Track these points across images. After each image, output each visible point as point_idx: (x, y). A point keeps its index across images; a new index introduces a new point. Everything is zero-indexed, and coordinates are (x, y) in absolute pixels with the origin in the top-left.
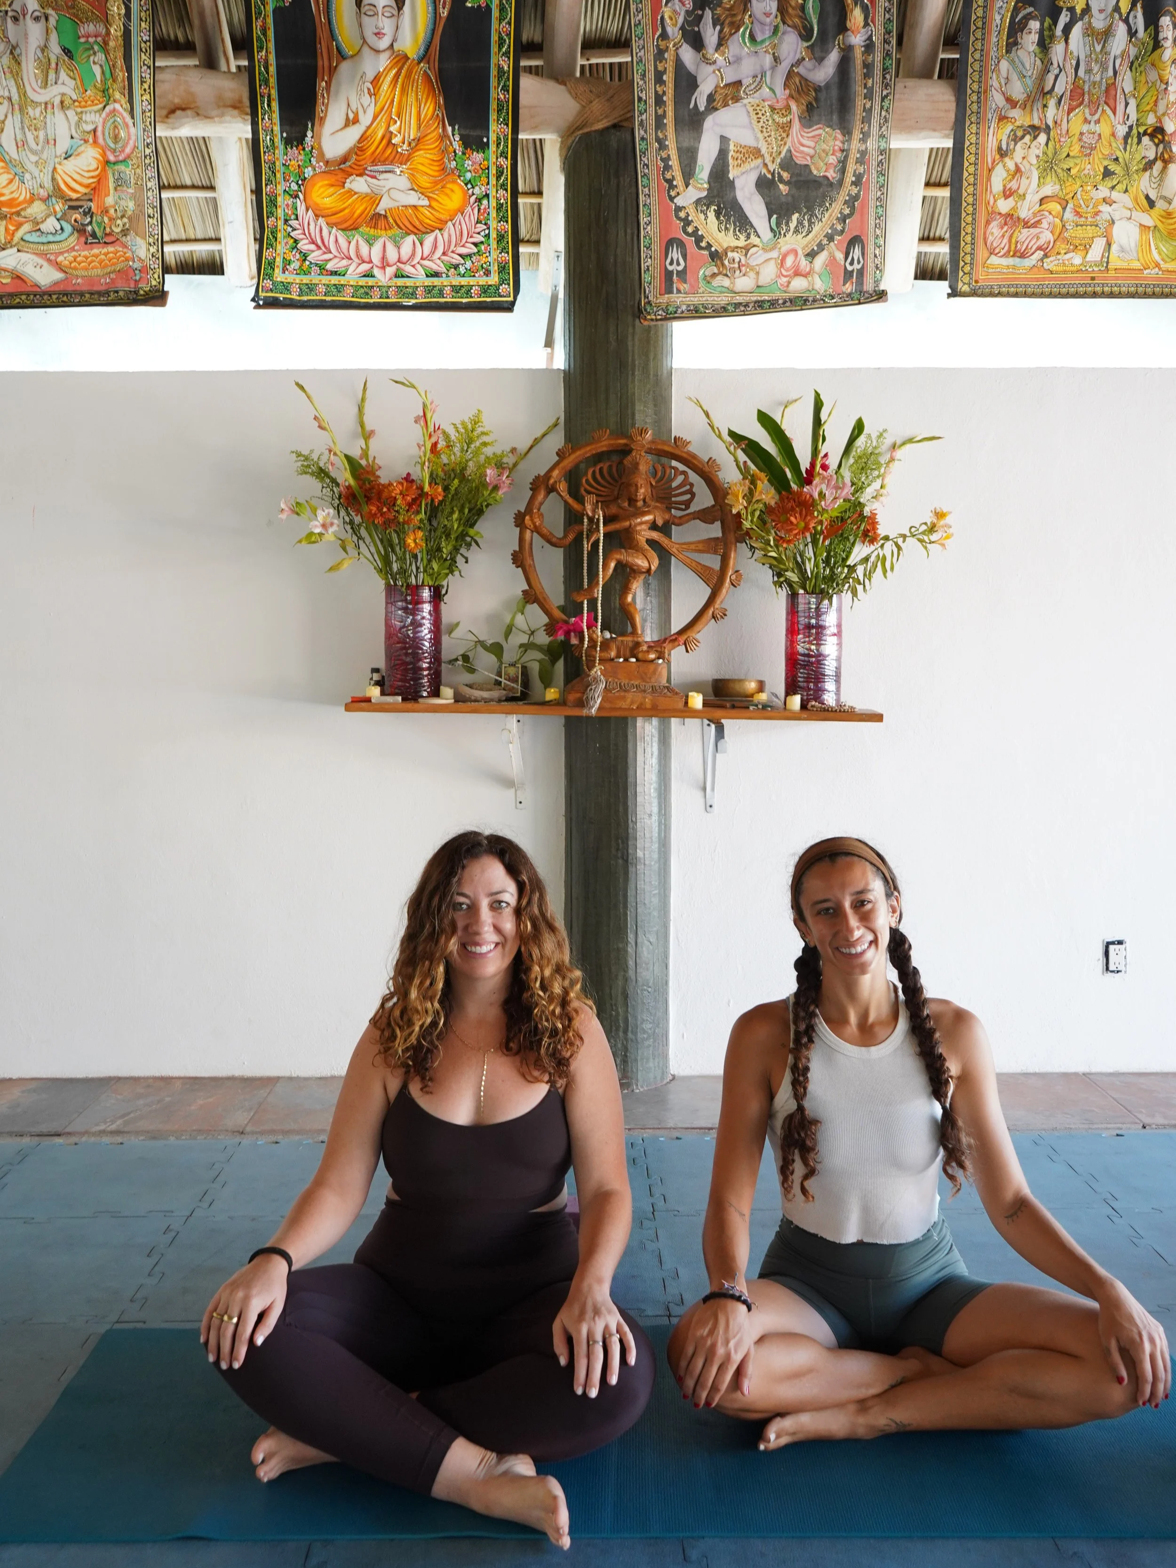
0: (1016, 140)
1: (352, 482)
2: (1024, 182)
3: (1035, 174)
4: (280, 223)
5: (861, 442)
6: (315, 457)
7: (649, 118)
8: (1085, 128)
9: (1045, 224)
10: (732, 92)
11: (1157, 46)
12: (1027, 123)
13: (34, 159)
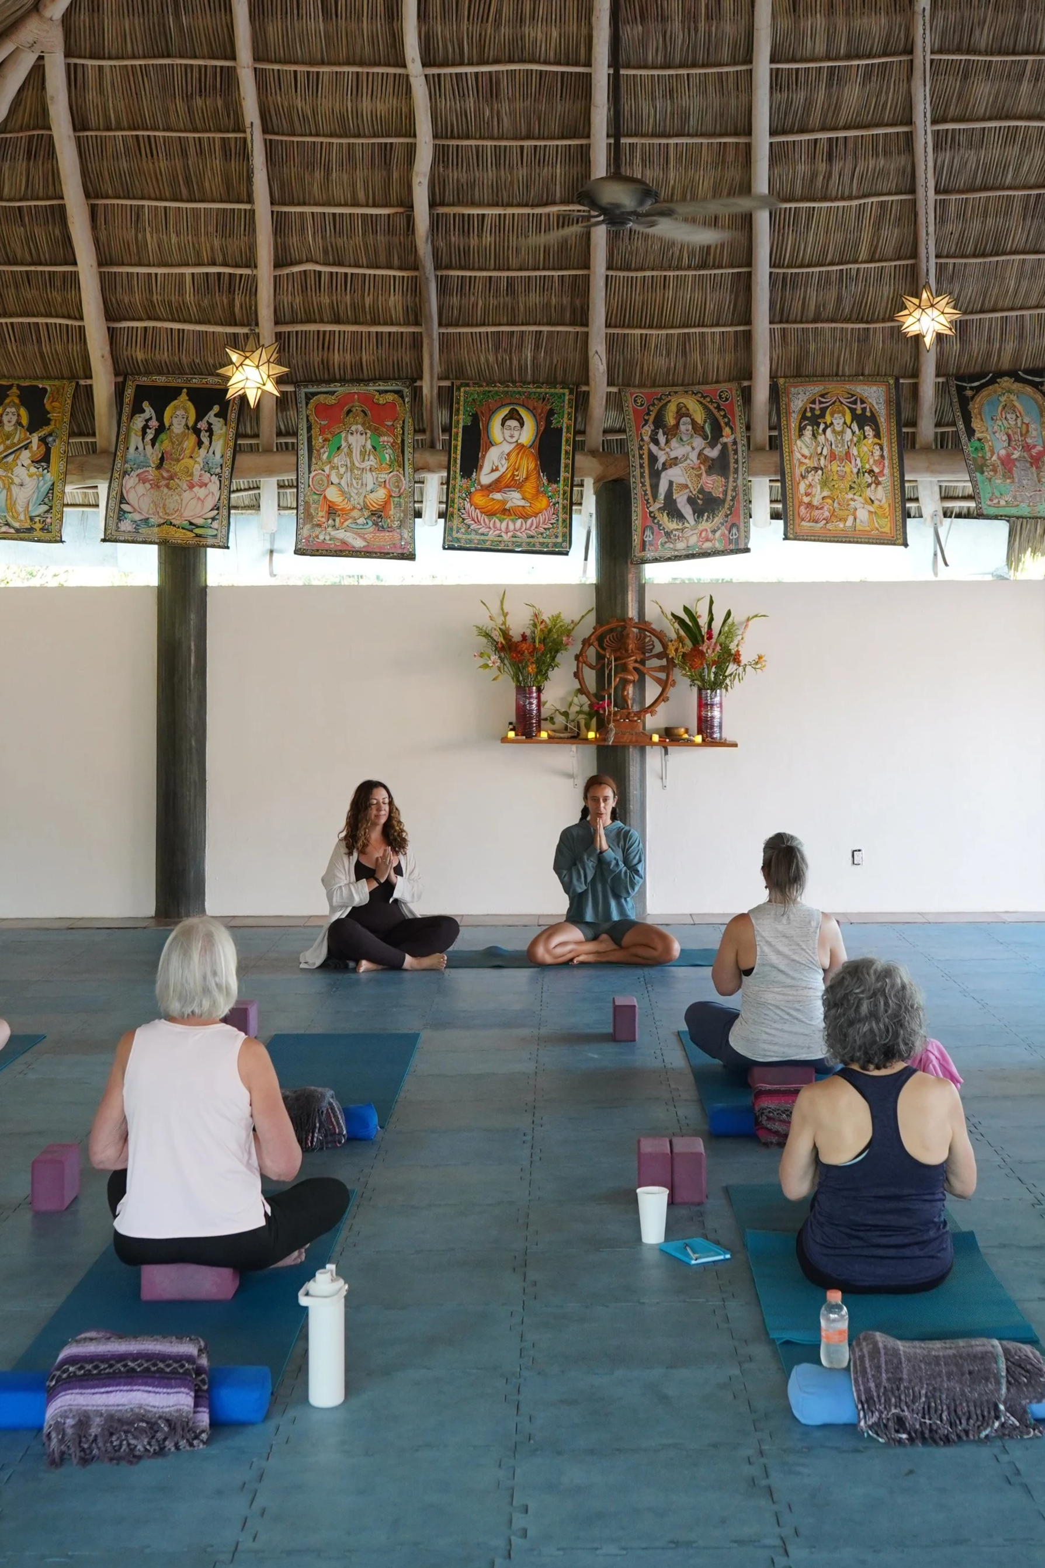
0: (809, 472)
1: (504, 642)
2: (814, 490)
3: (819, 487)
4: (456, 511)
5: (730, 620)
6: (484, 628)
7: (637, 473)
8: (839, 469)
9: (825, 509)
10: (674, 462)
11: (865, 437)
12: (812, 466)
13: (356, 491)
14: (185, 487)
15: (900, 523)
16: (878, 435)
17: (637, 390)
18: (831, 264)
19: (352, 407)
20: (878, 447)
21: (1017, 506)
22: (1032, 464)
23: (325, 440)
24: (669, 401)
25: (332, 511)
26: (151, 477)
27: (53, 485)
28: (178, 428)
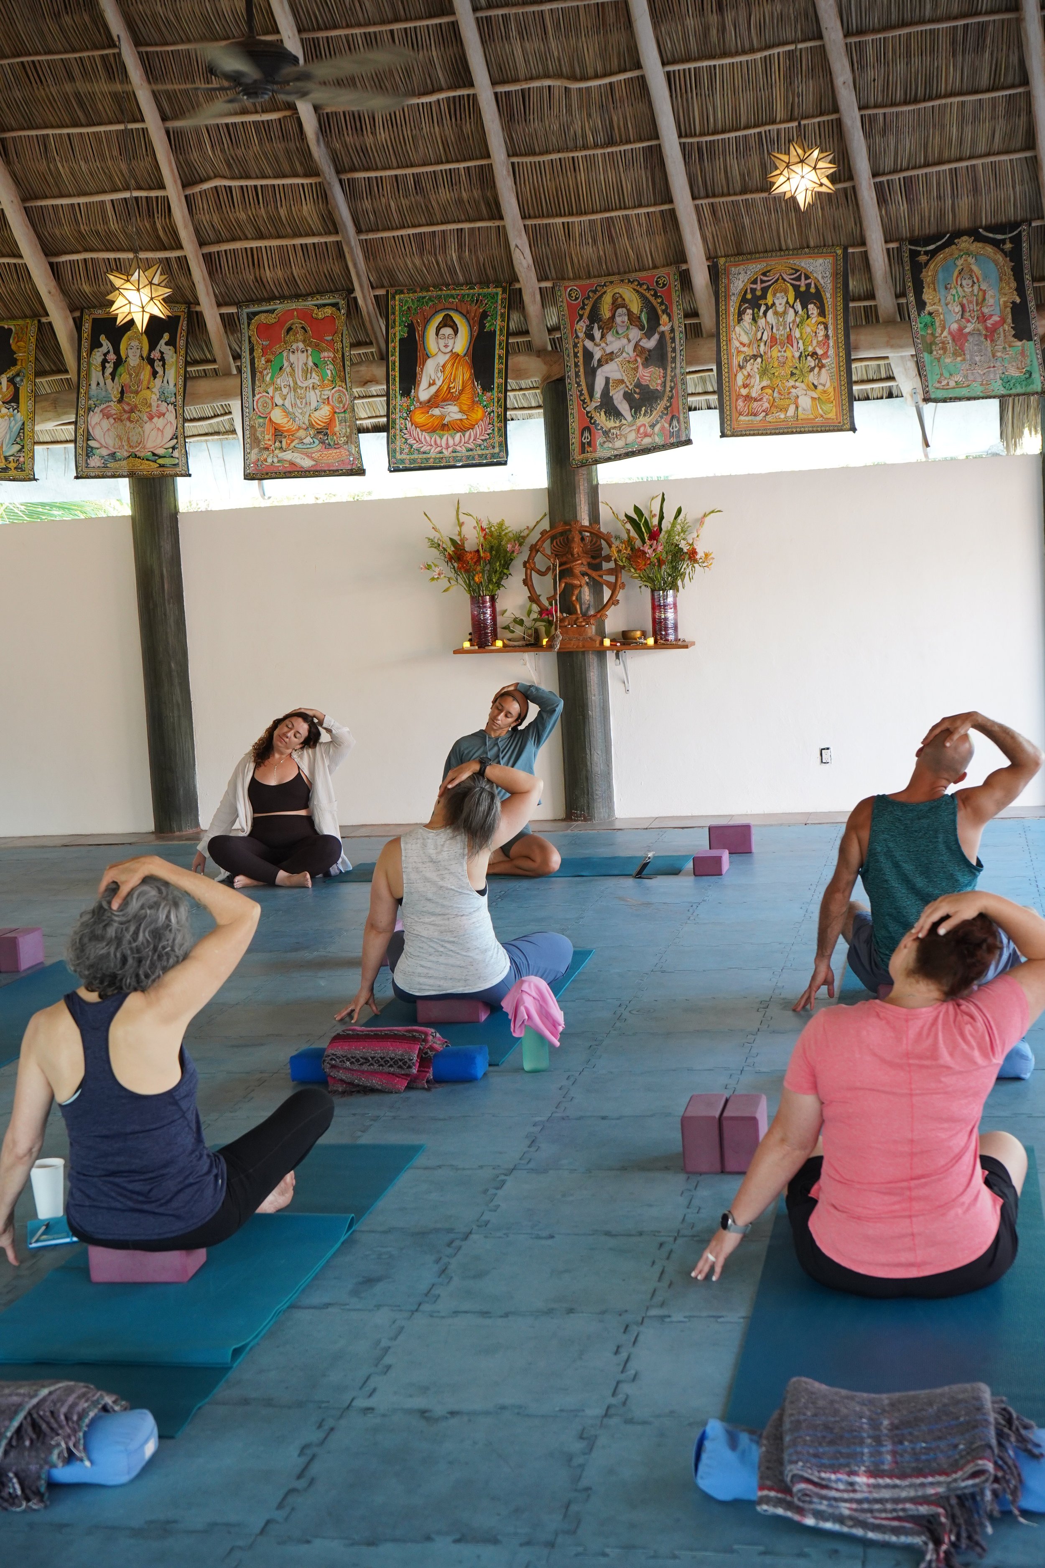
0: (747, 361)
1: (454, 551)
2: (753, 380)
3: (758, 377)
4: (398, 432)
5: (681, 517)
6: (435, 539)
7: (572, 374)
8: (779, 354)
9: (765, 400)
10: (610, 357)
11: (808, 317)
12: (751, 354)
13: (300, 411)
14: (145, 418)
15: (846, 407)
16: (822, 313)
17: (572, 283)
18: (747, 127)
19: (292, 324)
20: (822, 327)
21: (968, 386)
22: (986, 337)
23: (268, 361)
24: (605, 292)
25: (278, 433)
26: (113, 412)
27: (23, 424)
28: (133, 360)
